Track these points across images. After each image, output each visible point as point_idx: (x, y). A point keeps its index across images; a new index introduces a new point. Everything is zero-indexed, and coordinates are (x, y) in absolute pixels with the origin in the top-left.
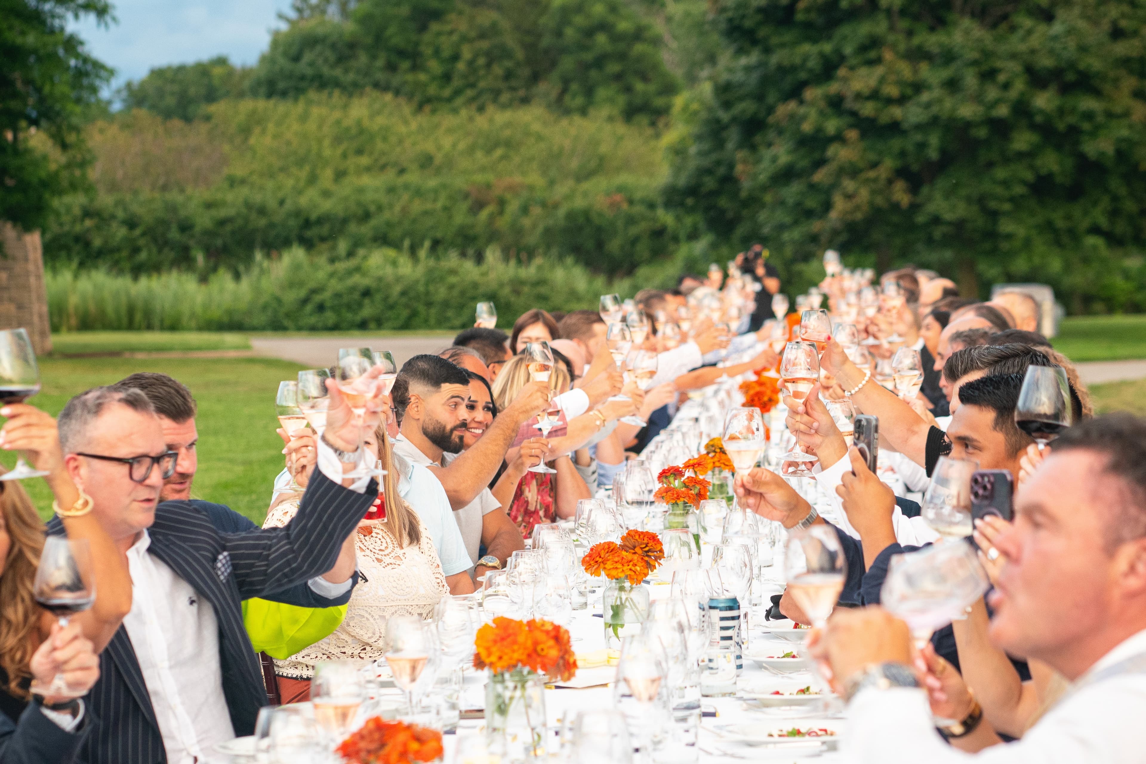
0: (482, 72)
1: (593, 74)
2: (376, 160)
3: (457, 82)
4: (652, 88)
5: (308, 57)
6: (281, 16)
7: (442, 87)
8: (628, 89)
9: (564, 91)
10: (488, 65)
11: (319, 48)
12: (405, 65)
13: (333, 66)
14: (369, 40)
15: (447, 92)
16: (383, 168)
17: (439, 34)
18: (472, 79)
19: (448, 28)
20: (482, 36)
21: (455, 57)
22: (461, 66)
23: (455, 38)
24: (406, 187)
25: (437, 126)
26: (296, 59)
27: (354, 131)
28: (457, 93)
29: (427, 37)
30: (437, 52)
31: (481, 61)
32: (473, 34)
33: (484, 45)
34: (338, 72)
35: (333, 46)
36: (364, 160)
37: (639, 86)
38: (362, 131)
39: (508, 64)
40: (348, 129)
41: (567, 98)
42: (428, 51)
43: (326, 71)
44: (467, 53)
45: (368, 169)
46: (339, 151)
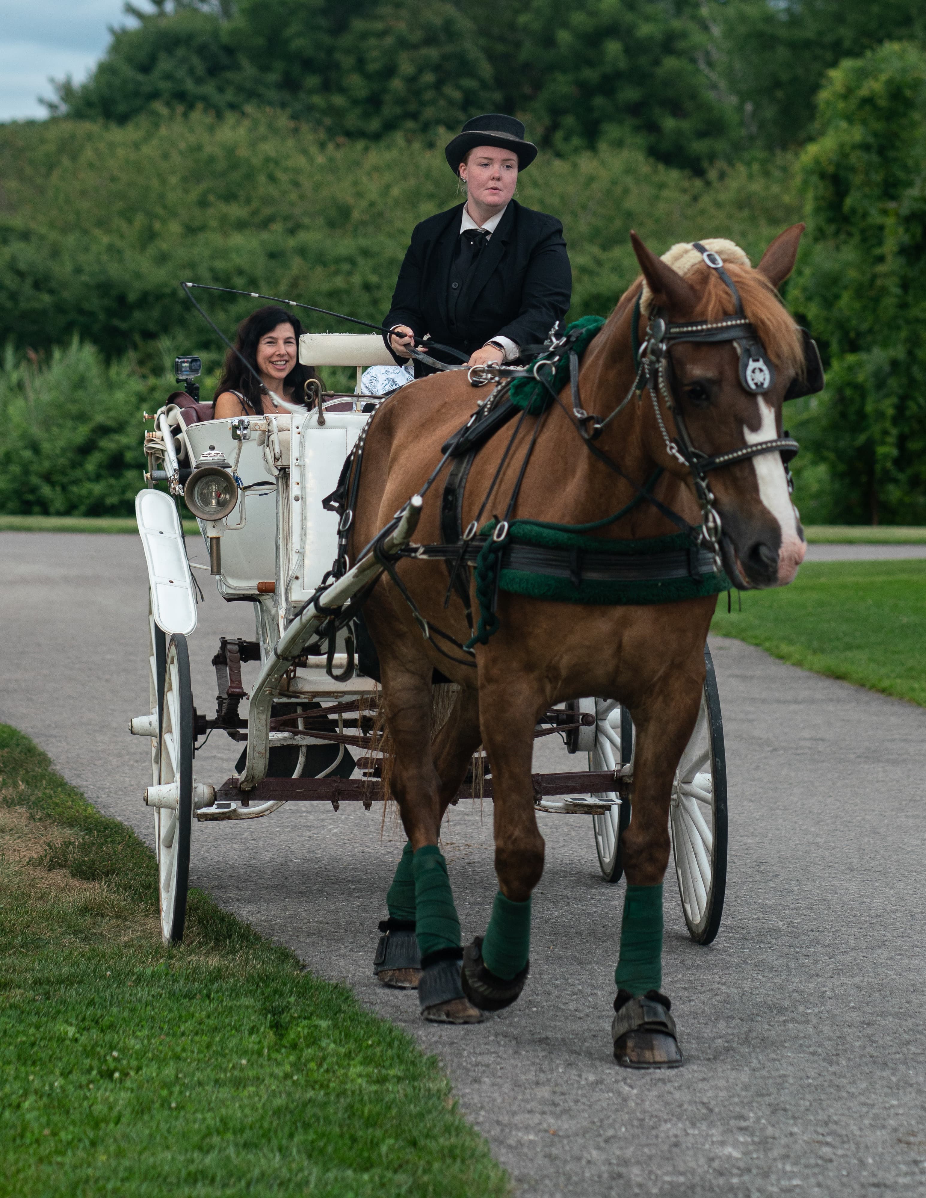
0: (429, 95)
1: (599, 101)
2: (254, 213)
3: (389, 110)
4: (686, 125)
5: (164, 64)
6: (131, 10)
7: (366, 116)
8: (652, 127)
9: (555, 127)
10: (438, 86)
11: (181, 52)
12: (312, 81)
13: (199, 81)
14: (259, 41)
15: (375, 125)
16: (266, 224)
17: (364, 36)
18: (413, 107)
19: (379, 26)
20: (430, 40)
21: (390, 71)
22: (397, 84)
23: (389, 41)
24: (302, 251)
25: (357, 164)
26: (146, 68)
27: (222, 165)
28: (390, 126)
29: (346, 40)
30: (361, 62)
31: (429, 78)
32: (417, 36)
33: (433, 53)
34: (209, 89)
35: (202, 50)
36: (235, 211)
37: (669, 123)
38: (234, 164)
39: (468, 83)
40: (211, 159)
41: (559, 136)
42: (347, 61)
43: (190, 85)
44: (406, 67)
45: (241, 225)
46: (193, 196)
